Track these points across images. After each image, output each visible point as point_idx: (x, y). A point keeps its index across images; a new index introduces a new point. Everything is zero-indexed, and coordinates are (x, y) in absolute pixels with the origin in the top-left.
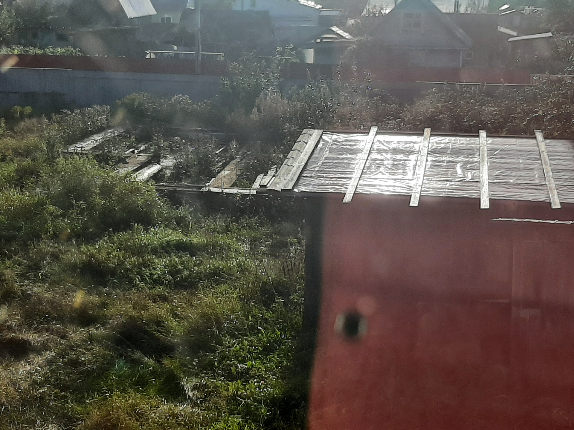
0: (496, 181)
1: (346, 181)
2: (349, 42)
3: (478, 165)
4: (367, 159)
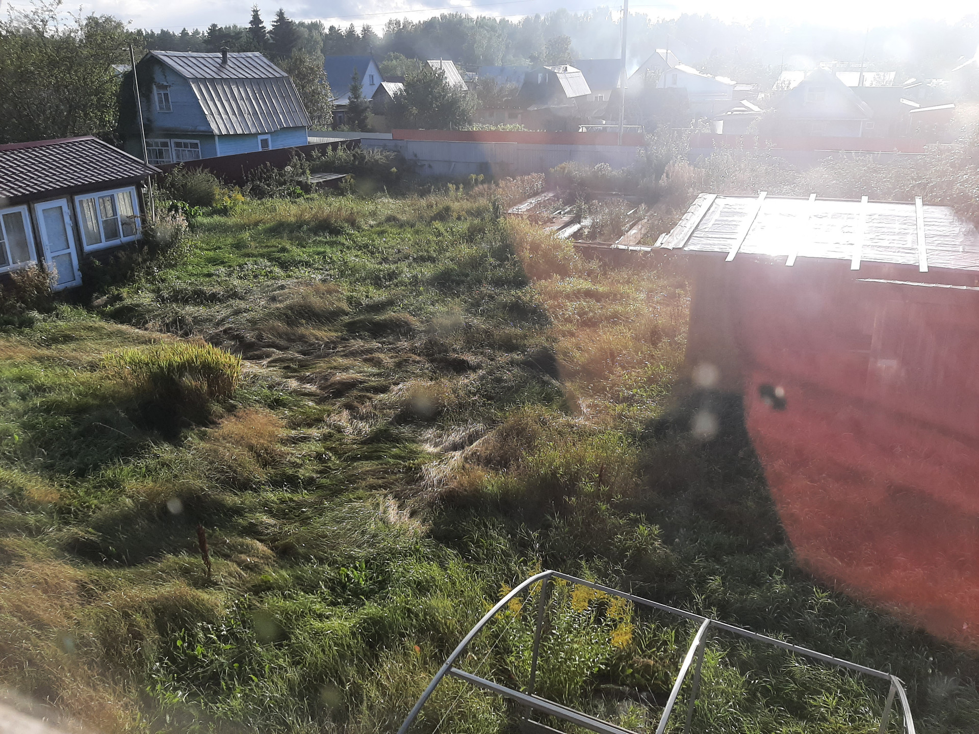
0: (869, 243)
1: (732, 241)
2: (756, 114)
4: (753, 221)
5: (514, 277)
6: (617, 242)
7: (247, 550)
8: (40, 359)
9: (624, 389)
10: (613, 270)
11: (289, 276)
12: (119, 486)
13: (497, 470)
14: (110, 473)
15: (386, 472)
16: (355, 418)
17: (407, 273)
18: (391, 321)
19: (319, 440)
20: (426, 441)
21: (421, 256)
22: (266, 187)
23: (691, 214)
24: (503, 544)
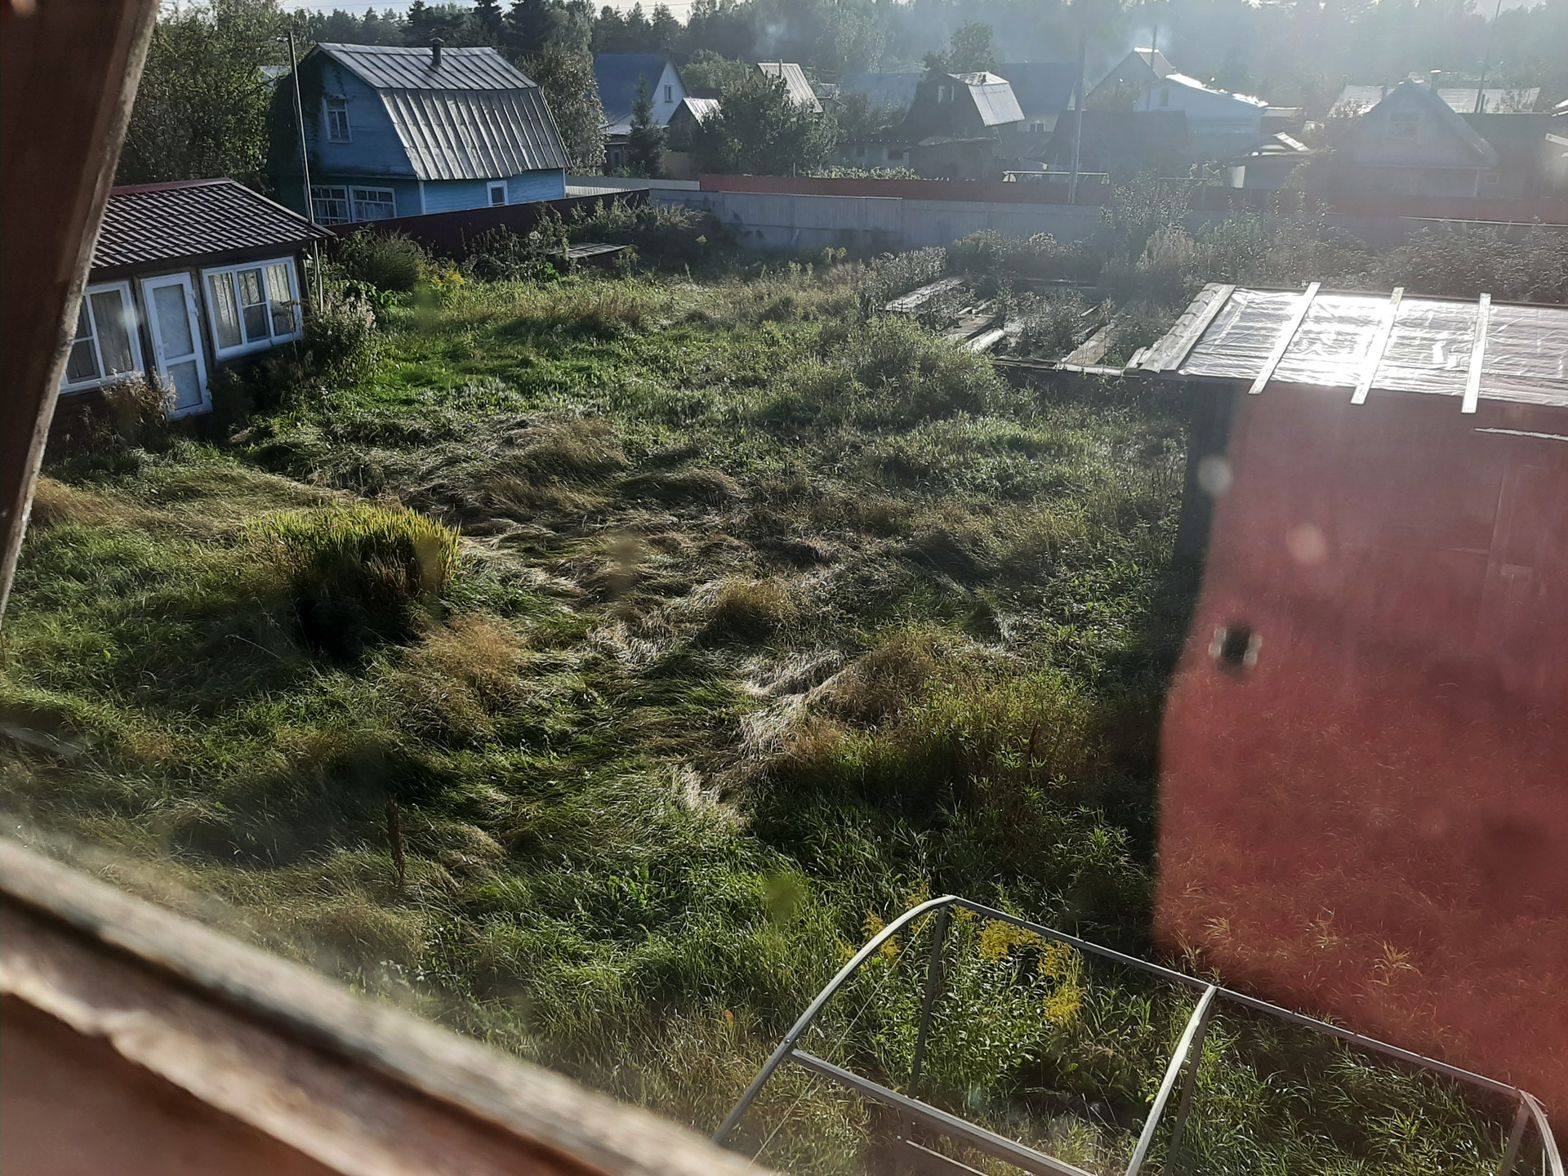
0: (1493, 371)
1: (1259, 362)
2: (1302, 156)
3: (1469, 346)
4: (1296, 331)
5: (893, 414)
6: (1064, 360)
7: (461, 842)
8: (149, 525)
9: (1072, 601)
10: (1057, 404)
11: (534, 407)
12: (265, 732)
13: (861, 728)
14: (251, 713)
15: (683, 726)
16: (635, 634)
17: (720, 406)
18: (694, 481)
19: (578, 670)
20: (747, 676)
21: (743, 377)
22: (499, 263)
23: (1191, 315)
24: (868, 851)
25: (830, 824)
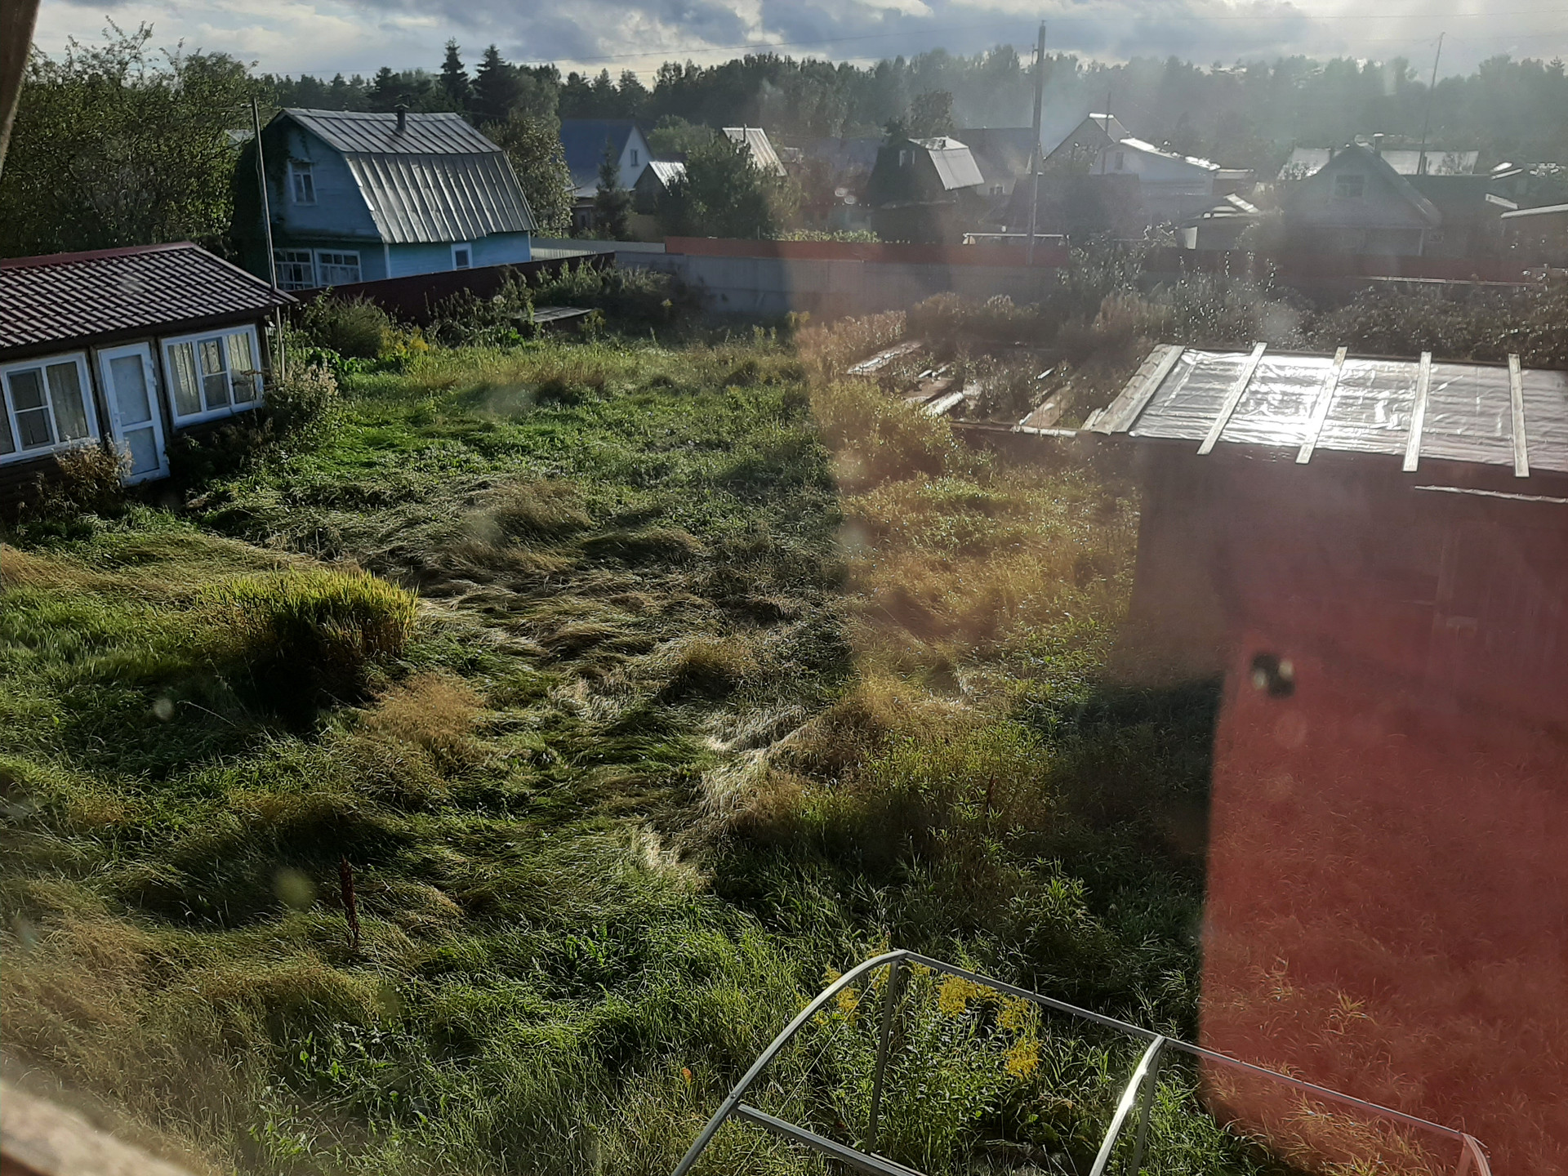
0: (1433, 430)
1: (1208, 423)
2: (1252, 217)
3: (1411, 405)
4: (1244, 392)
5: (854, 475)
6: (1022, 421)
7: (416, 902)
8: (101, 589)
9: (1030, 655)
10: (1013, 466)
11: (496, 468)
12: (217, 795)
13: (822, 781)
14: (204, 777)
15: (643, 784)
16: (596, 692)
17: (683, 467)
18: (657, 540)
19: (538, 729)
20: (710, 731)
21: (707, 441)
22: (462, 327)
23: (1142, 377)
24: (828, 908)
25: (790, 882)
